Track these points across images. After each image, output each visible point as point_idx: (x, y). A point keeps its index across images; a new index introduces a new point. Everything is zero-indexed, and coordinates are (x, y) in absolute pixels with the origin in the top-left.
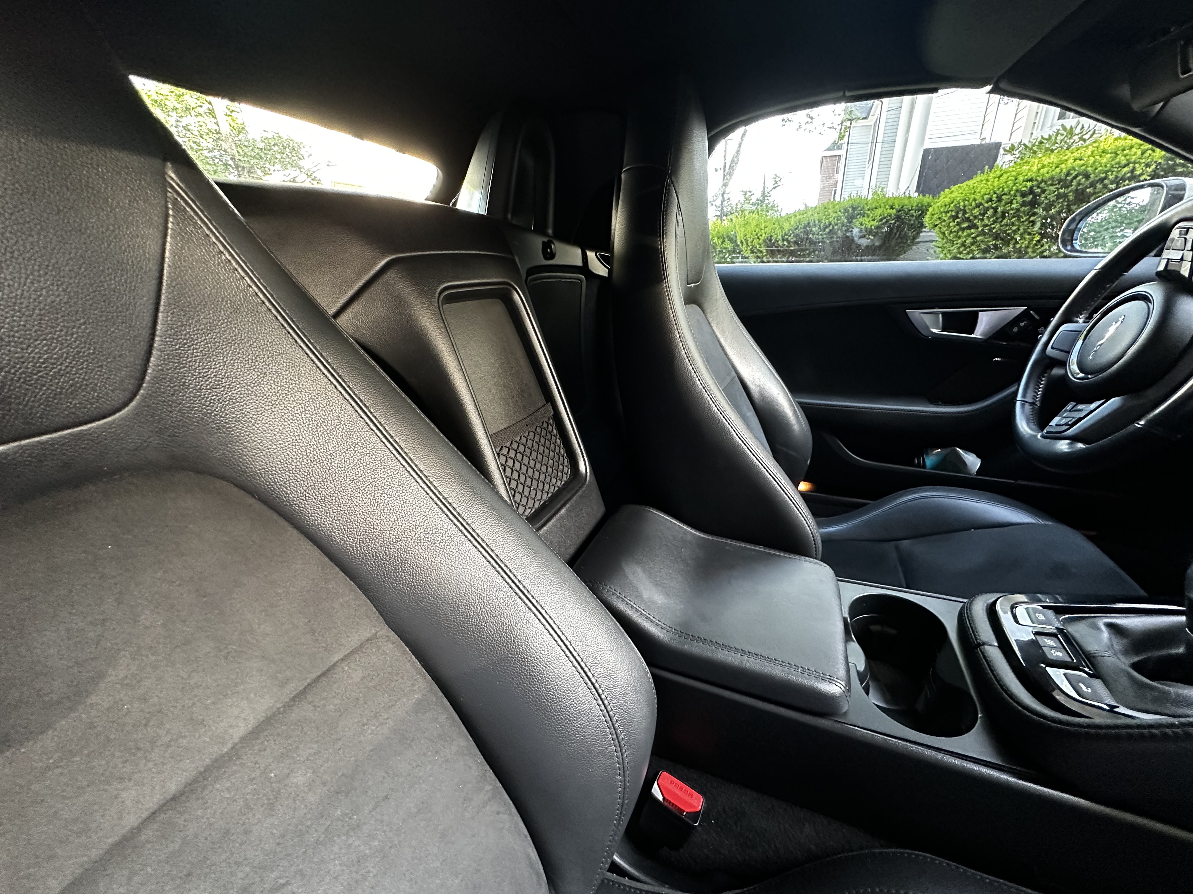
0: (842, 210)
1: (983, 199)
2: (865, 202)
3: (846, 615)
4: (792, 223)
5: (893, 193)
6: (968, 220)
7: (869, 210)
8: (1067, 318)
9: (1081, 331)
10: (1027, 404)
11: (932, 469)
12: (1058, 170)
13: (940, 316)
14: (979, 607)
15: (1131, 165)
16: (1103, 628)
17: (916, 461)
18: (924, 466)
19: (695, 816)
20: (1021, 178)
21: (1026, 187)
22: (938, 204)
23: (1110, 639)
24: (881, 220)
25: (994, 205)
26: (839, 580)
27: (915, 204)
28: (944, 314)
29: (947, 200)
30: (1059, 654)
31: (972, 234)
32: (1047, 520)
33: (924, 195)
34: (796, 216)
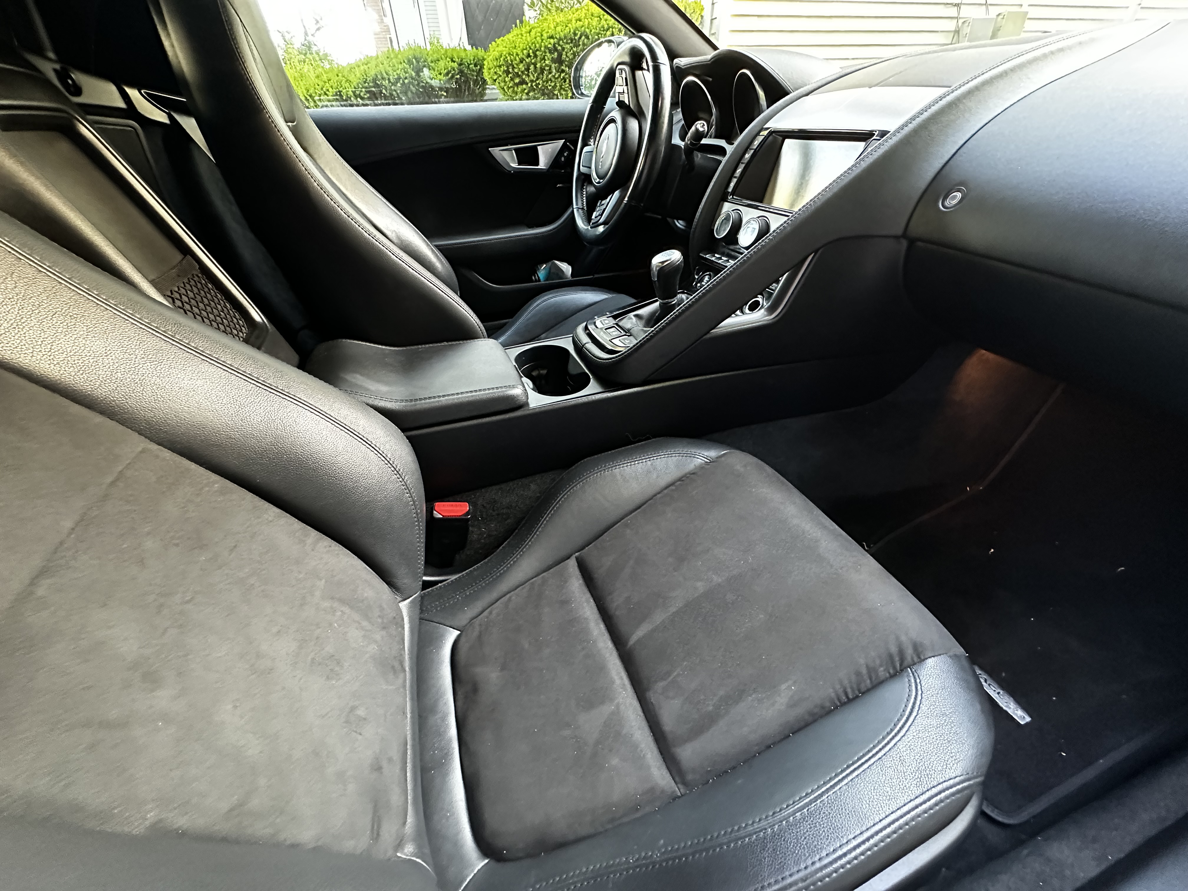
0: (406, 61)
1: (523, 54)
2: (426, 53)
3: (515, 364)
4: (358, 75)
5: (449, 44)
6: (517, 75)
7: (432, 62)
8: (585, 144)
9: (592, 152)
10: (580, 210)
11: (545, 281)
12: (567, 29)
13: (513, 151)
14: (580, 330)
15: (611, 29)
16: (633, 317)
17: (533, 278)
18: (539, 280)
19: (468, 513)
20: (545, 35)
21: (550, 43)
22: (491, 57)
23: (636, 322)
24: (447, 74)
25: (533, 61)
26: (505, 349)
27: (472, 58)
28: (516, 150)
29: (497, 54)
30: (616, 333)
31: (525, 89)
32: (613, 294)
33: (477, 49)
34: (359, 66)
